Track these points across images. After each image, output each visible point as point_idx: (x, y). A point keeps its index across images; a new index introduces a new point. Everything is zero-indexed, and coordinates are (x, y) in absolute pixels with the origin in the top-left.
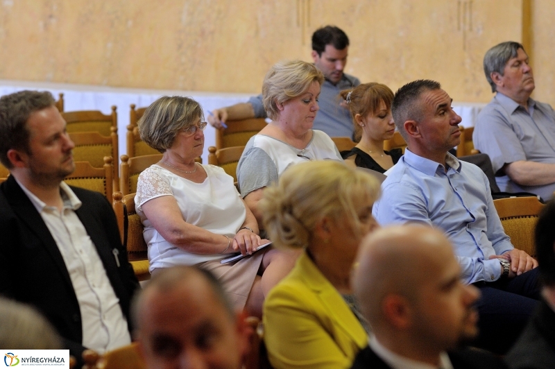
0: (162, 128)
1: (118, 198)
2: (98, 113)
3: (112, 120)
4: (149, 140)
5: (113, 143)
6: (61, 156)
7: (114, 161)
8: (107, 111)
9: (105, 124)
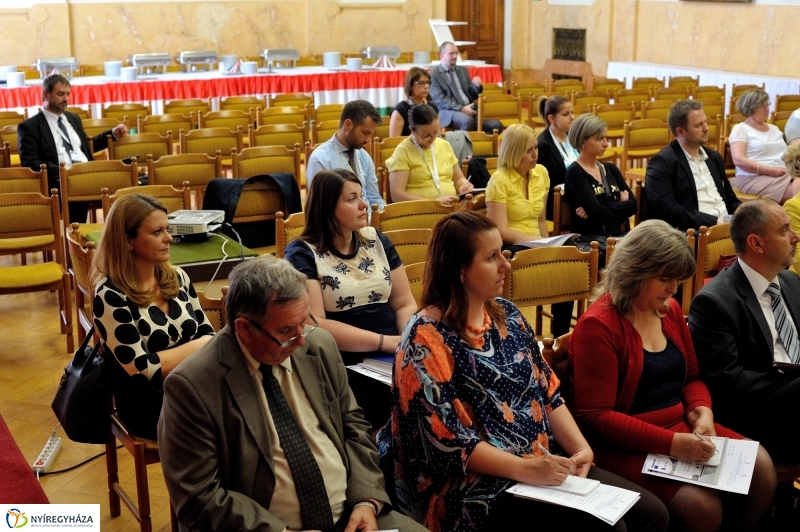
0: (748, 106)
1: (723, 139)
2: (716, 88)
3: (723, 91)
4: (741, 111)
5: (722, 105)
6: (702, 134)
7: (722, 117)
8: (721, 87)
9: (719, 93)
